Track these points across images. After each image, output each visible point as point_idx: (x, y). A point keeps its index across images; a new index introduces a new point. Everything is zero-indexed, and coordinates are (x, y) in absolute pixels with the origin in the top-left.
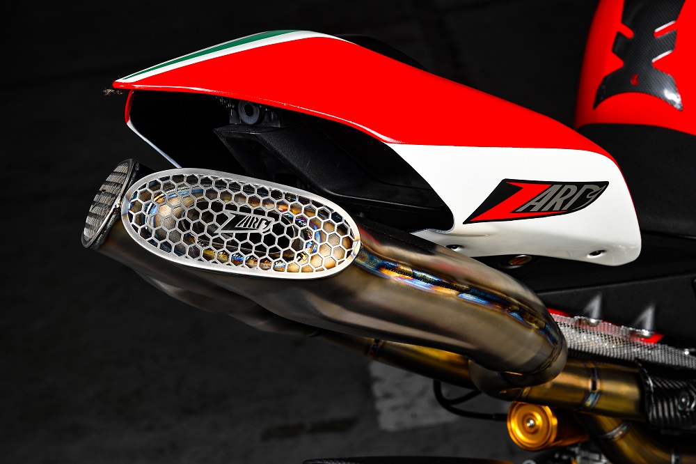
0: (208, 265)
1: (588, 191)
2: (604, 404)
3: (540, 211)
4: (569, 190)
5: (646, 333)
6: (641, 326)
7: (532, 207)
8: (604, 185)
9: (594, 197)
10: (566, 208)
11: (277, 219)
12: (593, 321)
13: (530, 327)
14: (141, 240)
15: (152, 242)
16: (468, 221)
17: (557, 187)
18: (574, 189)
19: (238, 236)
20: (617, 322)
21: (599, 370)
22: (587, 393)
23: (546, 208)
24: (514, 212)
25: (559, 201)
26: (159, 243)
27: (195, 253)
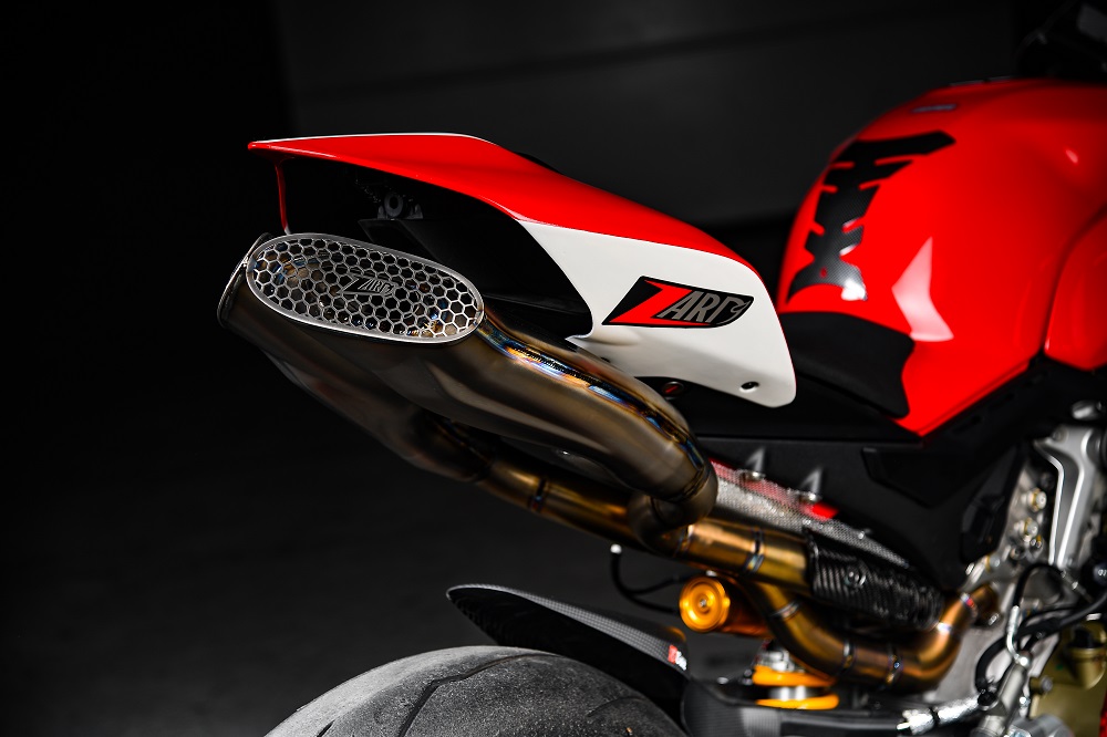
0: (328, 324)
1: (732, 304)
2: (766, 569)
3: (682, 319)
4: (711, 301)
5: (812, 497)
6: (807, 489)
7: (673, 313)
8: (749, 300)
9: (738, 312)
10: (709, 320)
11: (400, 284)
12: (756, 475)
13: (669, 439)
14: (263, 298)
15: (274, 299)
16: (606, 322)
17: (697, 295)
18: (717, 299)
19: (360, 298)
20: (785, 483)
21: (764, 535)
22: (749, 555)
23: (689, 318)
24: (655, 317)
25: (701, 311)
26: (281, 300)
27: (315, 312)
